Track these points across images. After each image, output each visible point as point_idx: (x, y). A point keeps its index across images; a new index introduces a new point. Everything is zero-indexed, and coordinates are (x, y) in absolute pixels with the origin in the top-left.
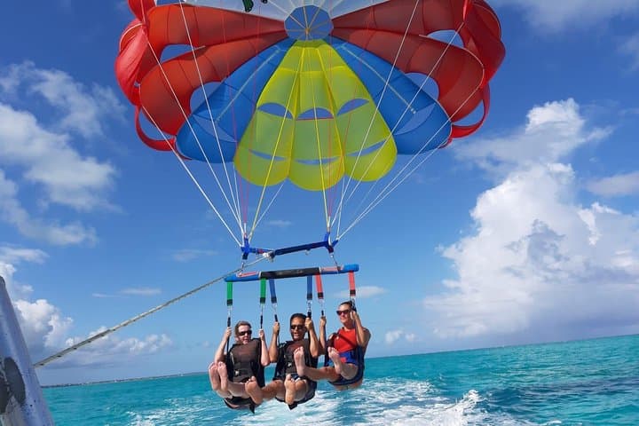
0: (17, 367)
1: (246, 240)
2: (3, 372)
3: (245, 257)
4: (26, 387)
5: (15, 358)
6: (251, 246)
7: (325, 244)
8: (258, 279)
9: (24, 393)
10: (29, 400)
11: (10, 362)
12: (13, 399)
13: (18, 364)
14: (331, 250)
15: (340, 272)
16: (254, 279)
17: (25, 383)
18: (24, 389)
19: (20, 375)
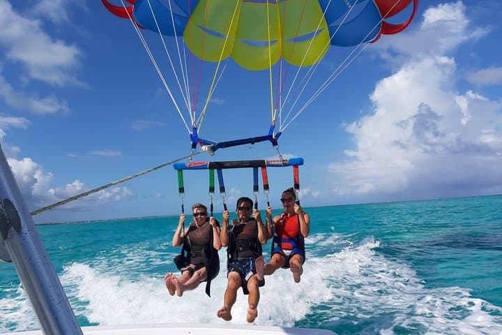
0: (13, 206)
1: (195, 129)
2: (3, 209)
3: (194, 146)
4: (22, 221)
5: (12, 199)
6: (199, 137)
7: (269, 138)
8: (206, 168)
9: (20, 224)
10: (25, 229)
11: (8, 203)
12: (12, 229)
13: (15, 204)
14: (275, 143)
15: (285, 165)
16: (203, 167)
17: (21, 217)
18: (20, 221)
19: (17, 212)
